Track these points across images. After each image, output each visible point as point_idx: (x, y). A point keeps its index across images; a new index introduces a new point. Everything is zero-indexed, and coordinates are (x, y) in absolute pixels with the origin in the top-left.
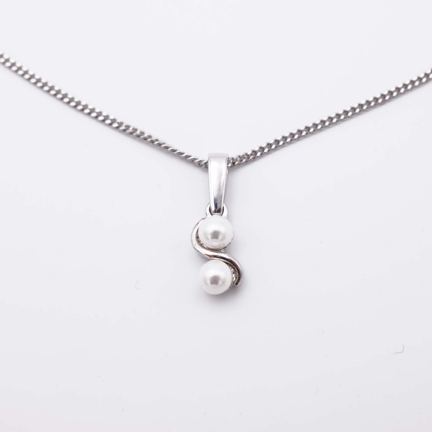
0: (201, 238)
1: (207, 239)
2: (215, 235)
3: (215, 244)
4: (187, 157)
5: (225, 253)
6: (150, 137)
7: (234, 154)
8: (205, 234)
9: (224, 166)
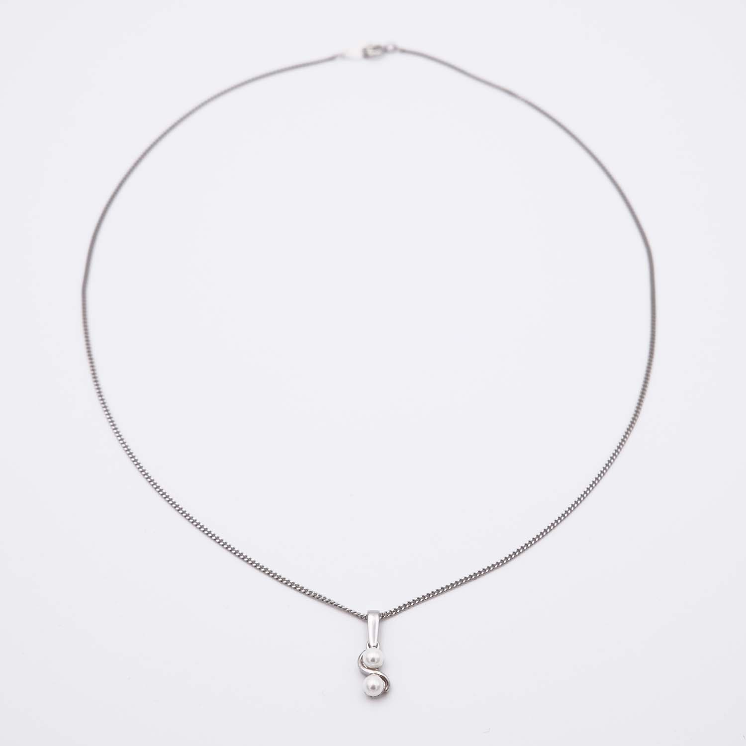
0: (364, 660)
1: (368, 662)
2: (373, 660)
3: (373, 665)
4: (353, 613)
5: (378, 671)
6: (330, 600)
7: (383, 611)
8: (367, 659)
9: (377, 618)
